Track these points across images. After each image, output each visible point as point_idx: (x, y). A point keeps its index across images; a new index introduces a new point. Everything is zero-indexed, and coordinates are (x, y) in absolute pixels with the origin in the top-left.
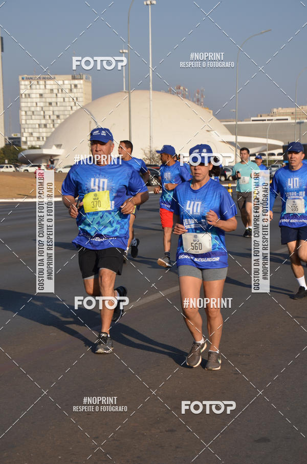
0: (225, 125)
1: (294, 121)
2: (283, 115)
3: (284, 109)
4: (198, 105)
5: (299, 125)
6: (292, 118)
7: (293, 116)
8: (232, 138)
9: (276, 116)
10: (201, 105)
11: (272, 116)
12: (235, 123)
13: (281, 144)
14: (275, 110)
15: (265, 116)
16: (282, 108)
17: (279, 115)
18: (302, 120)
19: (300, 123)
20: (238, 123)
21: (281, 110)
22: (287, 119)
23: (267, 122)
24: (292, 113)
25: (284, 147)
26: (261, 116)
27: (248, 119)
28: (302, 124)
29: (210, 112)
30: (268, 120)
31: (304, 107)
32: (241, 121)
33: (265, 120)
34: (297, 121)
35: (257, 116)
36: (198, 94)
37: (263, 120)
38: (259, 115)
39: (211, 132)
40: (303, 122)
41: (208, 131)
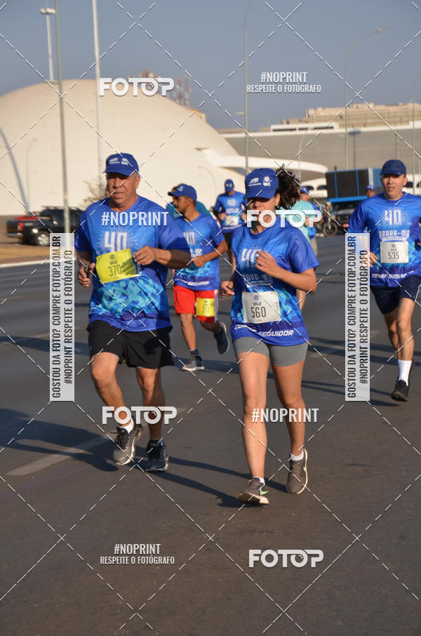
0: (228, 140)
1: (343, 130)
2: (326, 121)
3: (327, 110)
4: (180, 104)
5: (351, 138)
6: (341, 126)
7: (342, 122)
8: (240, 161)
9: (313, 121)
10: (185, 104)
11: (306, 122)
12: (243, 135)
13: (323, 169)
14: (312, 112)
15: (295, 123)
16: (324, 107)
17: (319, 120)
18: (357, 129)
19: (353, 134)
20: (251, 135)
21: (321, 112)
22: (332, 128)
23: (298, 132)
24: (341, 117)
25: (328, 176)
26: (288, 123)
27: (265, 127)
28: (357, 136)
29: (201, 117)
30: (300, 129)
31: (360, 106)
32: (255, 131)
33: (295, 130)
34: (350, 130)
35: (282, 123)
36: (180, 85)
37: (291, 130)
38: (285, 121)
39: (205, 151)
40: (359, 133)
41: (198, 149)
